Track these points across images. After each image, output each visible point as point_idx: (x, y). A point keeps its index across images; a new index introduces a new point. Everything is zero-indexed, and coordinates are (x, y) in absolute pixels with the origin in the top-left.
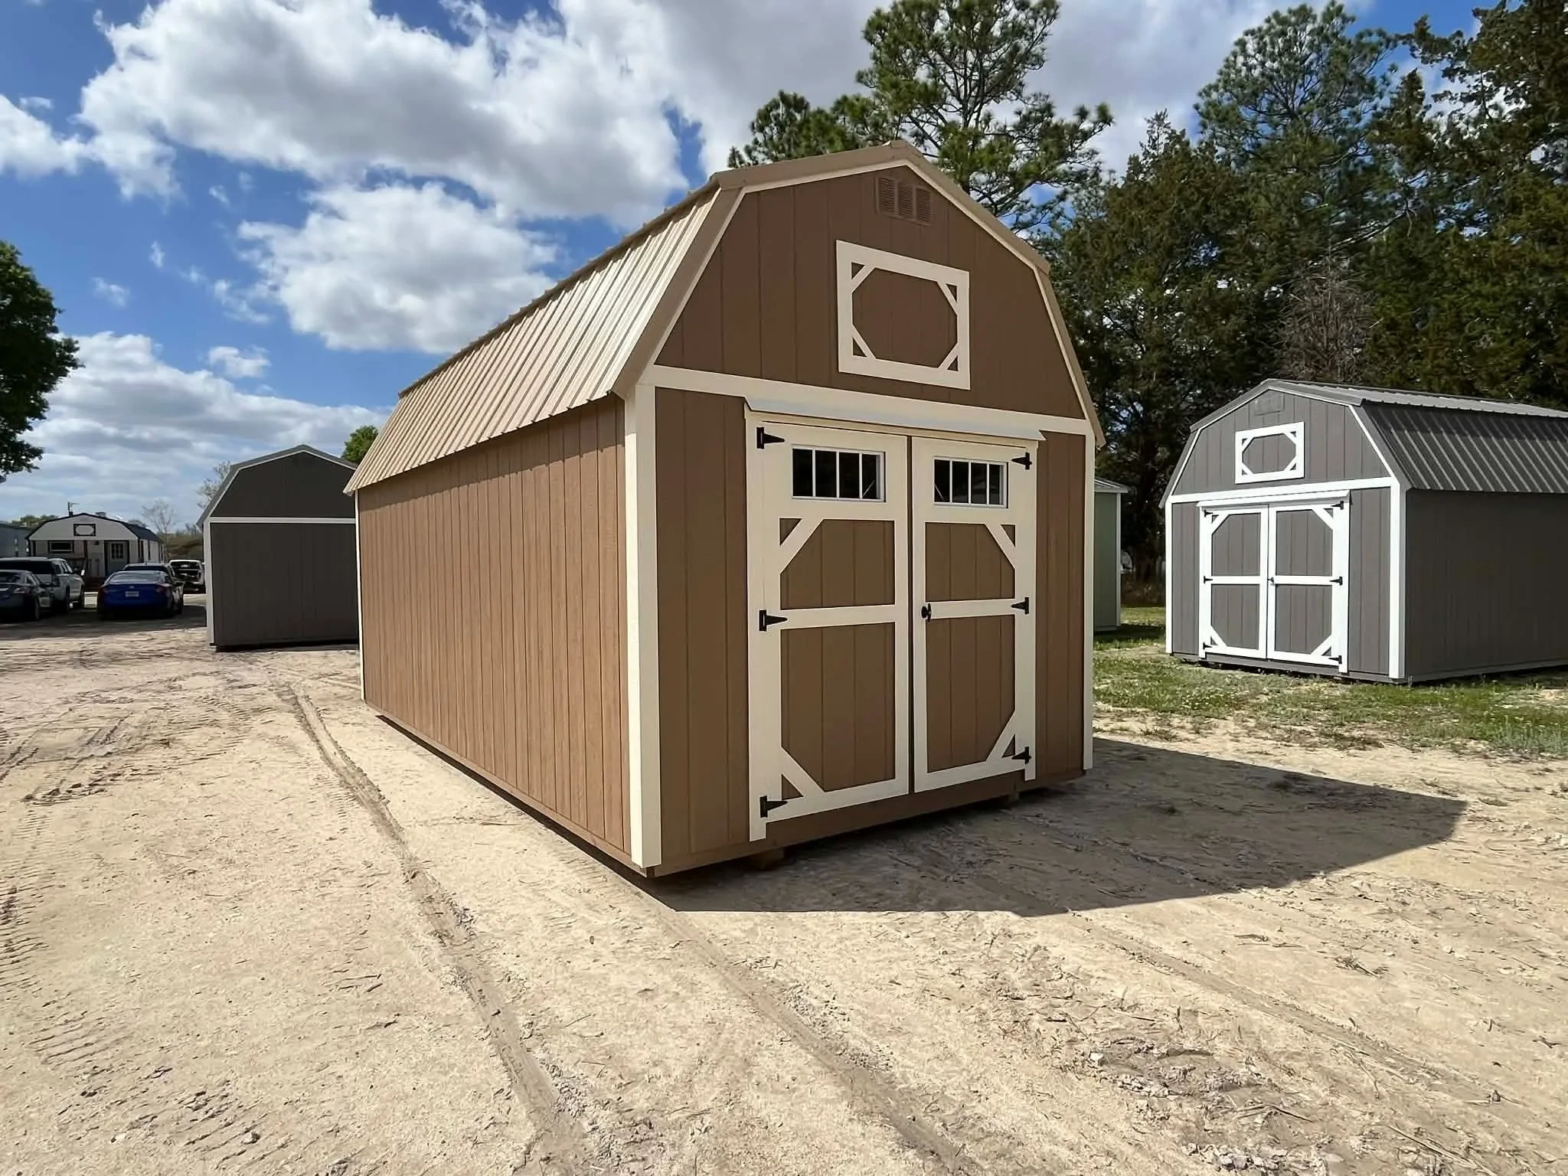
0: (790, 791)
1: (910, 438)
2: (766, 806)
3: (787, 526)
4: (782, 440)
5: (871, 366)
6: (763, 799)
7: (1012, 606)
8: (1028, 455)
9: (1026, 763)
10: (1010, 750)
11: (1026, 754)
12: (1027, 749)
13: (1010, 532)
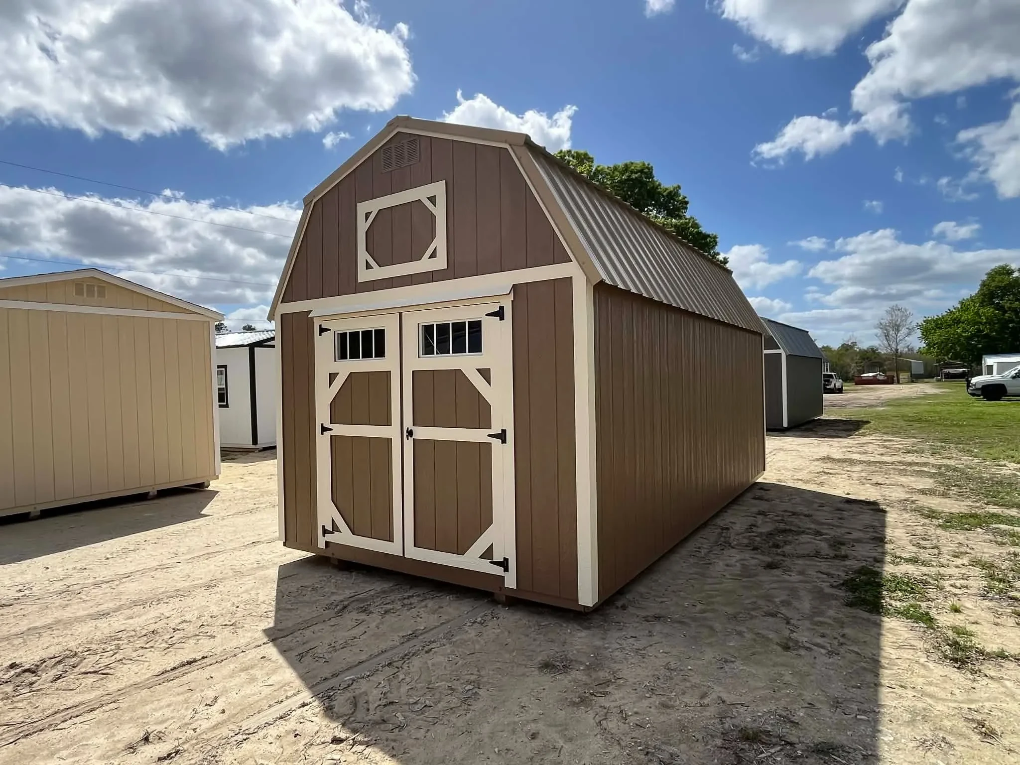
0: (335, 527)
1: (401, 314)
2: (325, 531)
3: (332, 377)
4: (331, 330)
5: (377, 272)
6: (323, 527)
7: (489, 436)
8: (502, 308)
9: (504, 571)
10: (488, 554)
11: (504, 564)
12: (506, 560)
13: (485, 373)
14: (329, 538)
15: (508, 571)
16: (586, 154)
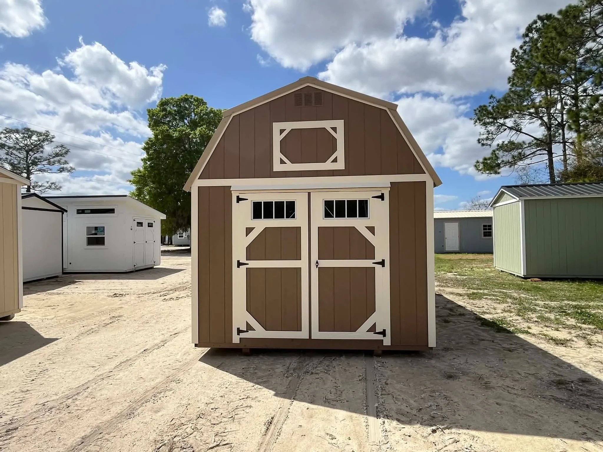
0: (249, 328)
1: (309, 194)
2: (239, 331)
3: (249, 230)
4: (247, 199)
5: (290, 167)
6: (238, 329)
7: (373, 263)
8: (383, 194)
9: (384, 337)
10: (373, 329)
11: (383, 333)
12: (384, 330)
13: (372, 229)
14: (243, 335)
15: (385, 336)
16: (202, 100)
